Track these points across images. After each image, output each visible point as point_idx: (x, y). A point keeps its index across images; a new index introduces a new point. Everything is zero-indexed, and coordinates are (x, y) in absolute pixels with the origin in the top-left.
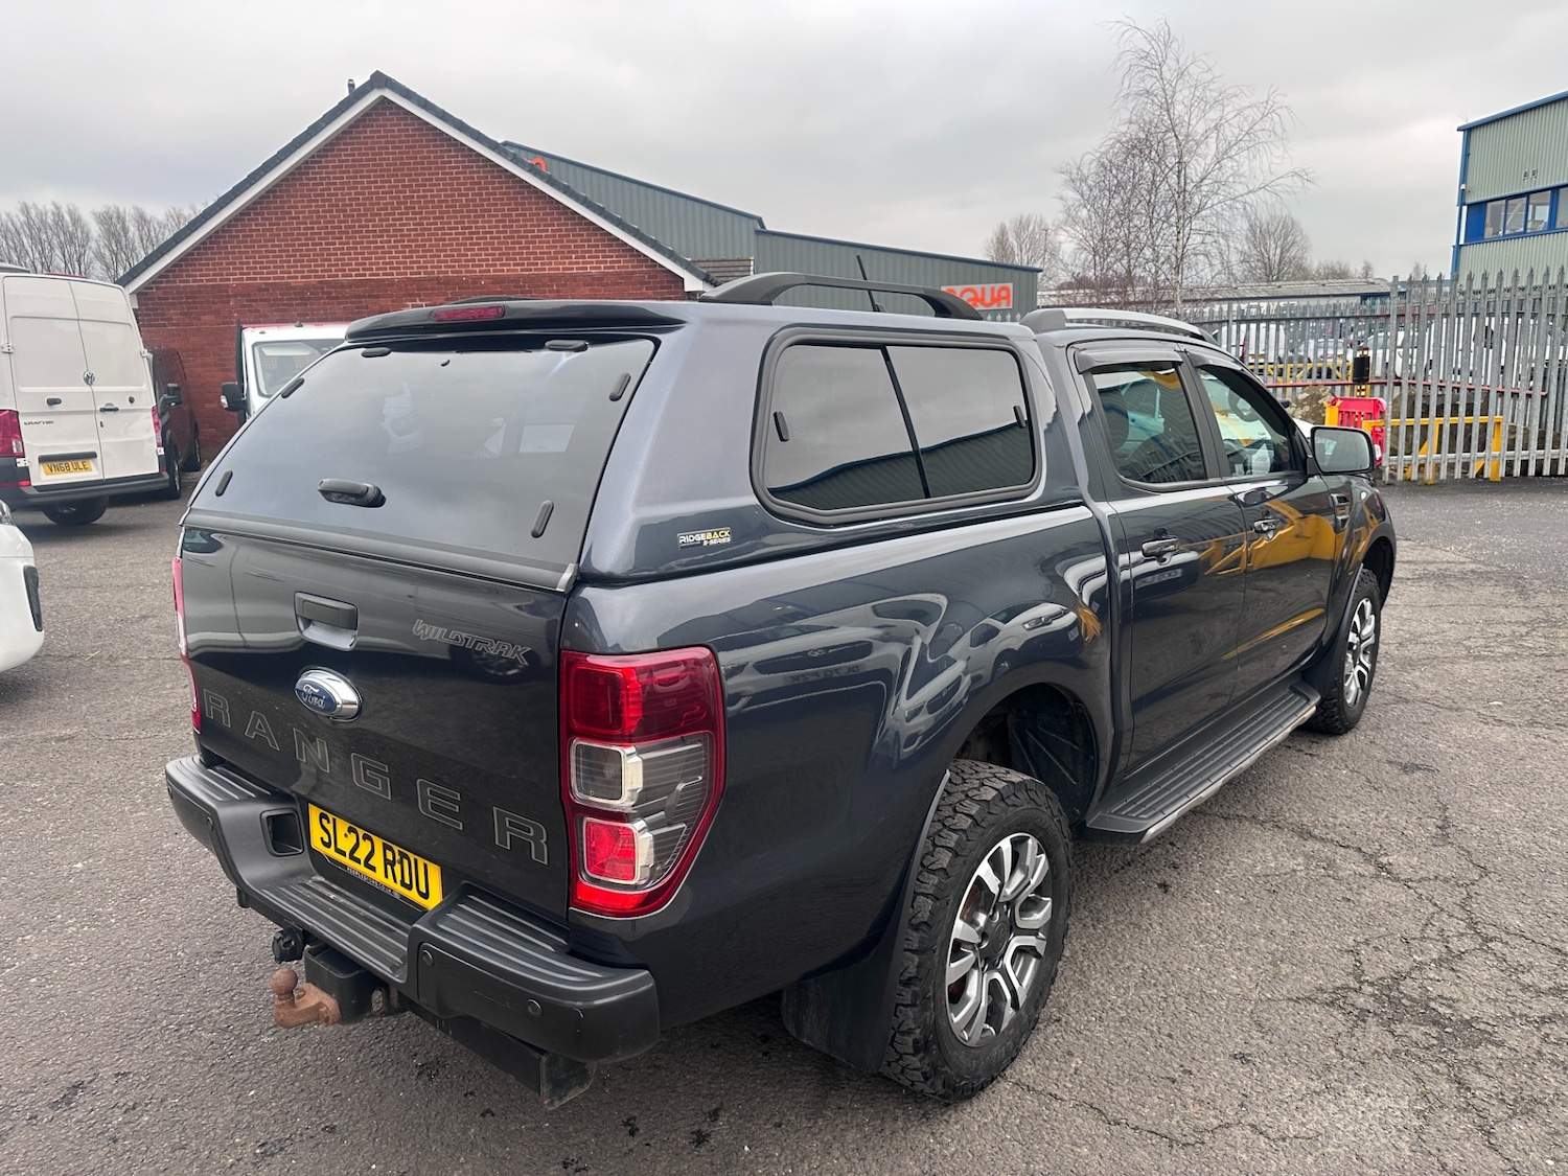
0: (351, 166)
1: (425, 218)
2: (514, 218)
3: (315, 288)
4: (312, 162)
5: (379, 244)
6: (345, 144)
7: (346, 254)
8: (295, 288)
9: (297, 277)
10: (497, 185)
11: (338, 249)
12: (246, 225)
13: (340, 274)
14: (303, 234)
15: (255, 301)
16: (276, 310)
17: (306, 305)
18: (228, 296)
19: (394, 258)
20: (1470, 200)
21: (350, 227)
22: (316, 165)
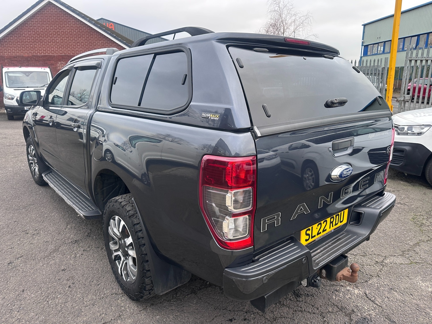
0: (41, 22)
1: (63, 38)
2: (90, 38)
3: (31, 57)
4: (29, 20)
5: (50, 45)
6: (38, 15)
7: (40, 47)
8: (25, 57)
9: (25, 54)
10: (84, 29)
11: (38, 46)
12: (10, 38)
13: (38, 53)
14: (27, 41)
15: (13, 61)
16: (20, 64)
17: (29, 62)
18: (5, 59)
19: (54, 49)
20: (364, 44)
21: (41, 40)
22: (30, 21)
